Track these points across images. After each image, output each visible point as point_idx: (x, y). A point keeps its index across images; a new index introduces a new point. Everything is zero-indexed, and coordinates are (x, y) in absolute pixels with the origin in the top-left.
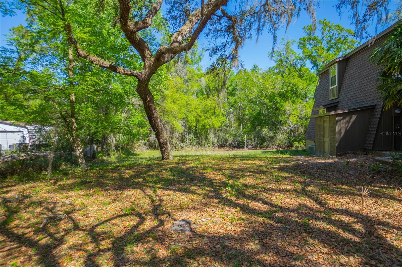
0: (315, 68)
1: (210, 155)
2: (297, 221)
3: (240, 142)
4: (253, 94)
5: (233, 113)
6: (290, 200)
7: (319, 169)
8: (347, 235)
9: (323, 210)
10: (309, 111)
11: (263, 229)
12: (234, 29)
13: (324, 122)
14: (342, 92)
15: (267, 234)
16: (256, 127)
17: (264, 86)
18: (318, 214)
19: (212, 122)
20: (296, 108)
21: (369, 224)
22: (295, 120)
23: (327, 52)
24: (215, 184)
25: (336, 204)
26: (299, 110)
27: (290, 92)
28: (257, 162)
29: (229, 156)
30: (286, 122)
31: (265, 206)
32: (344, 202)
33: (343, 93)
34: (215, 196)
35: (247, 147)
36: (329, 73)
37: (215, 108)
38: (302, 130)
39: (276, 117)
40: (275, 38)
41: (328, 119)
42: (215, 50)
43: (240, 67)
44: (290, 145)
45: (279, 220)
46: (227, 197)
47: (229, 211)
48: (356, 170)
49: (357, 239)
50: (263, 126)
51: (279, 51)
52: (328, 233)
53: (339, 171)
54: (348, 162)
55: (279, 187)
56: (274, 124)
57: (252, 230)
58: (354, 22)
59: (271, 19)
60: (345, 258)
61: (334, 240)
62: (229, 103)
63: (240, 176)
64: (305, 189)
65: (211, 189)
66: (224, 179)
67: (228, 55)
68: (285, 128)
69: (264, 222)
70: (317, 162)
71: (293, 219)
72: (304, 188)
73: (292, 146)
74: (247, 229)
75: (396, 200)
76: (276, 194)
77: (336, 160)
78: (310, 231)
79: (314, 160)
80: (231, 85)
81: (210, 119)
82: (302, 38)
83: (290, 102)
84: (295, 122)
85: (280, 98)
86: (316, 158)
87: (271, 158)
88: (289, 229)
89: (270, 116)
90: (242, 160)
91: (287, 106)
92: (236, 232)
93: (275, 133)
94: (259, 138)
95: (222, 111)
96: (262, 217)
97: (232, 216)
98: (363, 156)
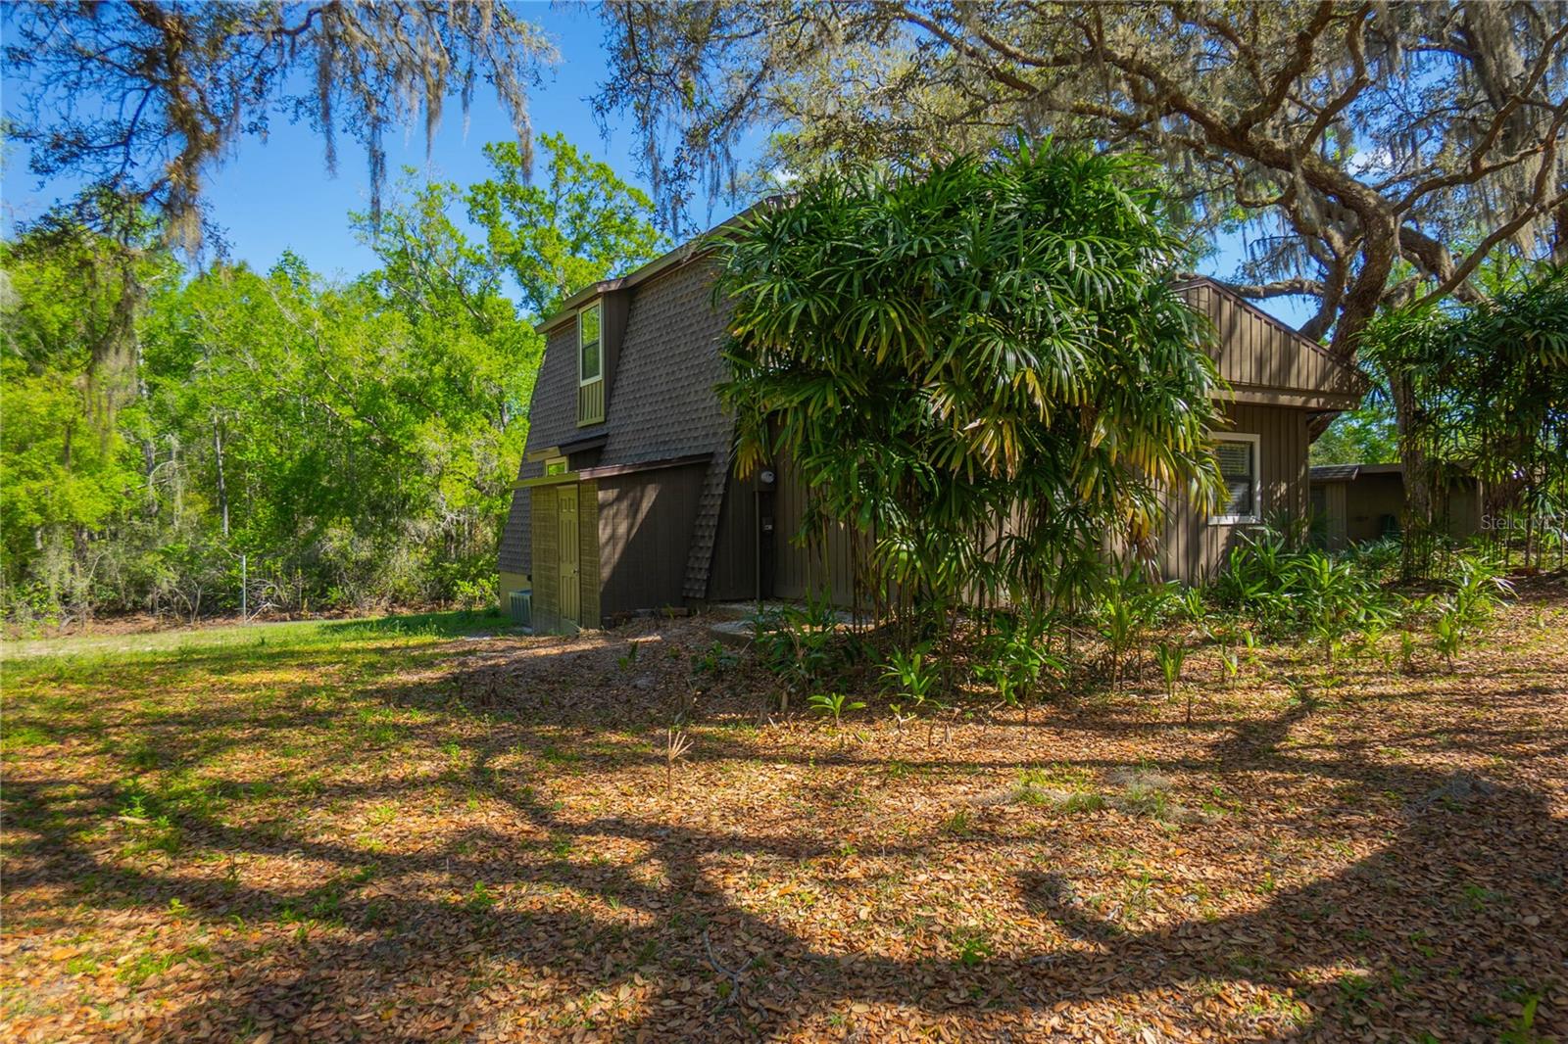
0: (531, 305)
1: (40, 660)
2: (443, 905)
3: (217, 589)
4: (283, 376)
5: (180, 456)
6: (424, 818)
7: (542, 680)
8: (615, 913)
9: (546, 835)
10: (511, 461)
11: (296, 974)
12: (175, 72)
13: (559, 507)
14: (618, 404)
15: (316, 990)
16: (296, 523)
17: (333, 347)
18: (528, 856)
19: (57, 496)
20: (464, 448)
21: (683, 854)
22: (460, 494)
23: (573, 255)
24: (53, 807)
25: (588, 807)
26: (475, 457)
27: (441, 384)
28: (293, 676)
29: (148, 659)
30: (425, 502)
31: (315, 865)
32: (615, 792)
33: (621, 406)
34: (49, 867)
35: (252, 610)
36: (576, 332)
37: (71, 429)
38: (488, 533)
39: (386, 482)
40: (377, 160)
41: (574, 496)
42: (70, 148)
43: (210, 254)
44: (443, 592)
45: (375, 917)
46: (122, 864)
47: (126, 928)
48: (659, 671)
49: (645, 919)
50: (331, 517)
51: (396, 213)
52: (556, 922)
53: (606, 683)
54: (634, 646)
55: (381, 774)
56: (375, 507)
57: (244, 990)
58: (648, 172)
59: (356, 77)
60: (603, 997)
61: (572, 942)
62: (160, 409)
63: (202, 749)
64: (487, 765)
65: (26, 837)
66: (116, 775)
67: (145, 187)
68: (424, 526)
69: (304, 942)
70: (537, 657)
71: (433, 898)
72: (482, 760)
73: (450, 597)
74: (216, 995)
75: (757, 757)
76: (367, 805)
77: (600, 643)
78: (493, 928)
79: (526, 648)
80: (172, 325)
81: (49, 482)
82: (482, 183)
83: (442, 422)
84: (461, 504)
85: (403, 402)
86: (533, 638)
87: (357, 651)
88: (413, 943)
89: (360, 477)
90: (221, 672)
91: (430, 438)
92: (157, 1024)
93: (381, 547)
94: (309, 566)
95: (119, 442)
96: (298, 918)
97: (139, 951)
98: (679, 622)
